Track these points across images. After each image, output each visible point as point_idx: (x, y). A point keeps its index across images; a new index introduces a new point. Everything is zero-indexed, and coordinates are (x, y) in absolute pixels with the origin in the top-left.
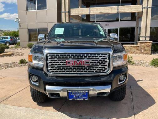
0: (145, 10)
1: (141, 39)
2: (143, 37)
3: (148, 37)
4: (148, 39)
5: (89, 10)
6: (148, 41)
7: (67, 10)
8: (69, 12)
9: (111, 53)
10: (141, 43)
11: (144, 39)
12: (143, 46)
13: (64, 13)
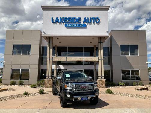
0: (100, 61)
1: (99, 78)
2: (100, 76)
3: (103, 77)
4: (103, 78)
5: (66, 59)
6: (103, 79)
7: (51, 58)
8: (52, 59)
9: (94, 84)
10: (99, 80)
11: (100, 78)
12: (101, 82)
13: (48, 60)
